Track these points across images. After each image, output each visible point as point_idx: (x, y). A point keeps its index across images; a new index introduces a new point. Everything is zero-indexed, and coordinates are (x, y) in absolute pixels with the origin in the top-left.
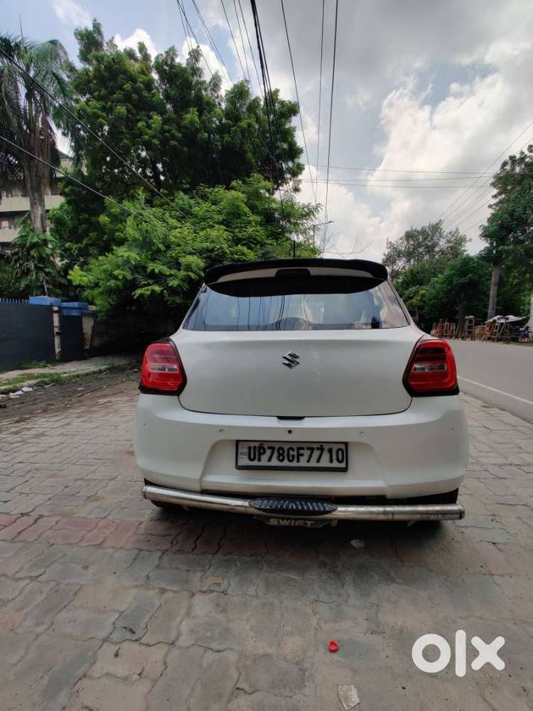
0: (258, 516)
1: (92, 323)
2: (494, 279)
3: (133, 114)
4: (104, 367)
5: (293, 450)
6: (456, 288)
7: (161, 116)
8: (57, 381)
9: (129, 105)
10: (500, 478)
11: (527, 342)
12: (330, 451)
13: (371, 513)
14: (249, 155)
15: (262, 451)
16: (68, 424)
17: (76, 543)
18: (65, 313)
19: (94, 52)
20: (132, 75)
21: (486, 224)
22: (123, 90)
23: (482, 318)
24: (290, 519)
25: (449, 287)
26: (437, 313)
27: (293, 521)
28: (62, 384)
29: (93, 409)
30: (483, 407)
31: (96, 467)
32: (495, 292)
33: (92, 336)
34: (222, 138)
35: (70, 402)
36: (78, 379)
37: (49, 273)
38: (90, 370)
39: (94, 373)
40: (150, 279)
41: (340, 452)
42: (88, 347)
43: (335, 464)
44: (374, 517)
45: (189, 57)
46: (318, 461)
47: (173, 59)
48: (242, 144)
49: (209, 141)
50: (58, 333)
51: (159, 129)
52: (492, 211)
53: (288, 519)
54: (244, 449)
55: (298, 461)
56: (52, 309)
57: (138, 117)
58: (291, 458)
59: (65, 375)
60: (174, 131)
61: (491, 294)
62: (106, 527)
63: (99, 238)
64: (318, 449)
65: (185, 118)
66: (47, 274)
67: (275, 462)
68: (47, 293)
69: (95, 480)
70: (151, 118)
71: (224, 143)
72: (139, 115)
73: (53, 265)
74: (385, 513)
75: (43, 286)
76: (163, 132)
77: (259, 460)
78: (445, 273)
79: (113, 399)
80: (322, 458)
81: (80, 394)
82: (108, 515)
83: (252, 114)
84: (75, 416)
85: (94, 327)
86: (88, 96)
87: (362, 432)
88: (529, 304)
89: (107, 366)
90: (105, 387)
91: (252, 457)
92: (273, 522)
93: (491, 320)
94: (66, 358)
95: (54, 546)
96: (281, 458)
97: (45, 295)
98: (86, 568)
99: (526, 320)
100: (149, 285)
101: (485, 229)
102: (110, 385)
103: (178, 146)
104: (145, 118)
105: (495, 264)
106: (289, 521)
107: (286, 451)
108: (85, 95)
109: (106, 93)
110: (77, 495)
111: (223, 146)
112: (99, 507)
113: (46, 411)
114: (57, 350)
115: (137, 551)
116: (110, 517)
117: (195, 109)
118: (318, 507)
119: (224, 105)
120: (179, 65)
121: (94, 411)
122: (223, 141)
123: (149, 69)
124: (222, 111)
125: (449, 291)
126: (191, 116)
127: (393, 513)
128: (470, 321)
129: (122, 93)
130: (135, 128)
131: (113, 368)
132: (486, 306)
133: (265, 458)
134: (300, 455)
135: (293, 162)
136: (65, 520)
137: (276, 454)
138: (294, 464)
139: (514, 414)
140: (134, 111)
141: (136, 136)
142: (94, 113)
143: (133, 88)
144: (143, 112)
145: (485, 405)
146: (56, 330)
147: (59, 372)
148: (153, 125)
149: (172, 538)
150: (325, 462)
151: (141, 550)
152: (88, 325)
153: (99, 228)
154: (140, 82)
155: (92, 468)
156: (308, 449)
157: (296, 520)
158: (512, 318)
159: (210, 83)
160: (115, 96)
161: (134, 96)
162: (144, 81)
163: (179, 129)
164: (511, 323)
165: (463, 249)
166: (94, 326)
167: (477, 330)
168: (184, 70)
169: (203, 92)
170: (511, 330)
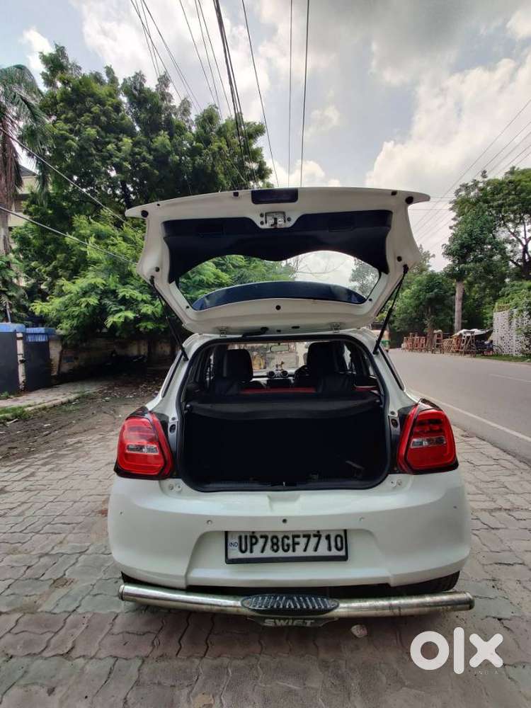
0: (252, 617)
1: (60, 348)
2: (458, 295)
3: (102, 137)
4: (72, 397)
5: (288, 538)
6: (424, 303)
7: (131, 139)
8: (20, 416)
9: (98, 127)
10: (493, 529)
11: (493, 355)
12: (328, 537)
13: (376, 608)
14: (221, 176)
15: (254, 540)
16: (33, 474)
17: (40, 653)
18: (30, 339)
19: (59, 74)
20: (100, 98)
21: (448, 243)
22: (91, 112)
23: (449, 331)
24: (289, 619)
25: (417, 302)
26: (407, 327)
27: (291, 621)
28: (25, 420)
29: (60, 453)
30: (462, 436)
31: (64, 535)
32: (460, 306)
33: (60, 361)
34: (194, 160)
35: (35, 444)
36: (44, 412)
37: (13, 296)
38: (58, 401)
39: (63, 404)
40: (121, 305)
41: (339, 539)
42: (55, 374)
43: (334, 552)
44: (379, 613)
45: (158, 83)
46: (316, 549)
47: (141, 85)
48: (213, 166)
49: (180, 163)
50: (22, 361)
51: (129, 152)
52: (452, 231)
53: (285, 619)
54: (234, 540)
55: (294, 550)
56: (16, 336)
57: (107, 140)
58: (286, 548)
59: (30, 409)
60: (145, 153)
61: (456, 310)
62: (75, 626)
63: (67, 260)
64: (315, 536)
65: (155, 142)
66: (10, 298)
67: (269, 553)
68: (9, 319)
69: (63, 554)
70: (121, 140)
71: (196, 165)
72: (109, 137)
73: (17, 287)
74: (391, 607)
75: (5, 311)
76: (133, 154)
77: (251, 552)
78: (413, 289)
79: (83, 438)
80: (320, 546)
81: (48, 432)
82: (77, 607)
83: (223, 138)
84: (40, 463)
85: (61, 353)
86: (54, 118)
87: (363, 518)
88: (492, 318)
89: (77, 395)
90: (74, 422)
91: (243, 548)
92: (269, 623)
93: (458, 334)
94: (31, 387)
95: (13, 660)
96: (275, 547)
97: (7, 321)
98: (51, 691)
99: (490, 333)
100: (121, 310)
101: (448, 248)
102: (79, 420)
103: (149, 167)
104: (114, 140)
105: (458, 281)
106: (287, 621)
107: (281, 540)
108: (50, 117)
109: (73, 116)
110: (42, 578)
111: (194, 167)
112: (66, 595)
113: (7, 457)
114: (22, 379)
115: (112, 661)
116: (80, 610)
117: (166, 133)
118: (319, 604)
119: (194, 129)
120: (149, 90)
121: (64, 456)
122: (194, 163)
123: (117, 92)
124: (193, 134)
125: (417, 306)
126: (162, 138)
127: (399, 607)
128: (439, 335)
129: (91, 115)
130: (104, 150)
131: (83, 396)
132: (452, 320)
133: (257, 548)
134: (295, 544)
135: (264, 182)
136: (27, 617)
137: (269, 544)
138: (290, 554)
139: (494, 444)
140: (103, 134)
141: (106, 159)
142: (62, 135)
143: (101, 111)
144: (113, 135)
145: (465, 434)
146: (20, 358)
147: (22, 405)
148: (123, 148)
149: (152, 636)
150: (323, 550)
151: (116, 658)
152: (55, 351)
153: (67, 249)
154: (109, 105)
155: (60, 537)
156: (304, 536)
157: (294, 619)
158: (477, 332)
159: (180, 107)
160: (83, 118)
161: (103, 119)
162: (113, 104)
163: (150, 150)
164: (476, 336)
165: (427, 264)
166: (62, 351)
167: (445, 343)
168: (153, 95)
169: (173, 115)
170: (476, 344)
